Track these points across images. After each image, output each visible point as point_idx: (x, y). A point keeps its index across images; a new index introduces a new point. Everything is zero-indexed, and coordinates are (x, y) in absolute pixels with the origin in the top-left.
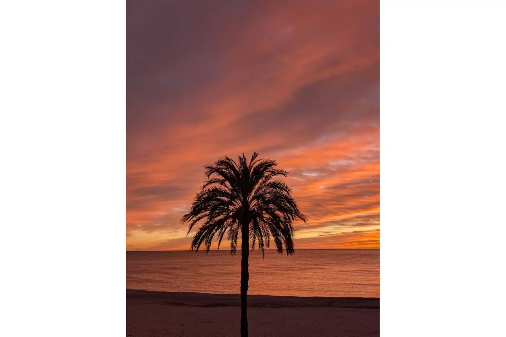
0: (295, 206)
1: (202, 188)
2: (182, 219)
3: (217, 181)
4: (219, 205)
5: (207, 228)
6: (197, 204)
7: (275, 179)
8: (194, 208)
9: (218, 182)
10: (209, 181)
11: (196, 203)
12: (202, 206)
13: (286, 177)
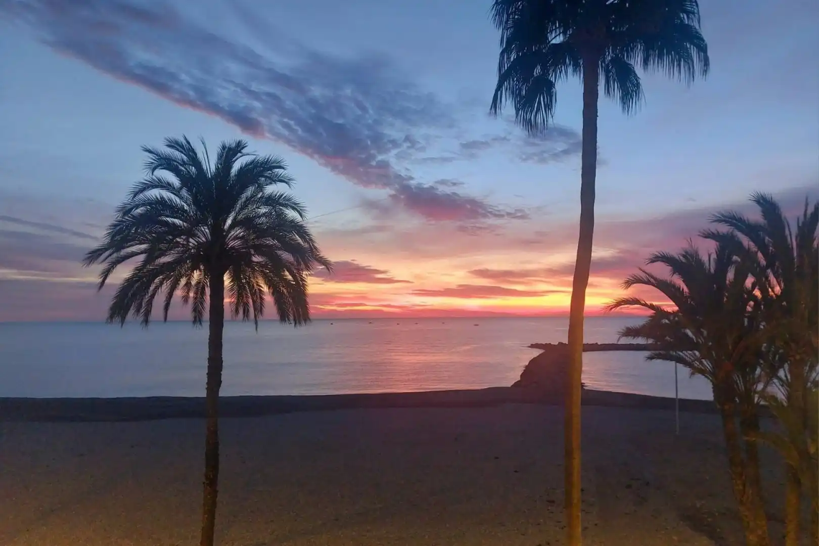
0: (311, 240)
1: (132, 195)
2: (86, 259)
3: (165, 185)
4: (165, 232)
5: (141, 278)
6: (118, 228)
7: (271, 189)
8: (113, 236)
9: (165, 187)
10: (146, 184)
11: (115, 226)
12: (129, 233)
13: (290, 187)
